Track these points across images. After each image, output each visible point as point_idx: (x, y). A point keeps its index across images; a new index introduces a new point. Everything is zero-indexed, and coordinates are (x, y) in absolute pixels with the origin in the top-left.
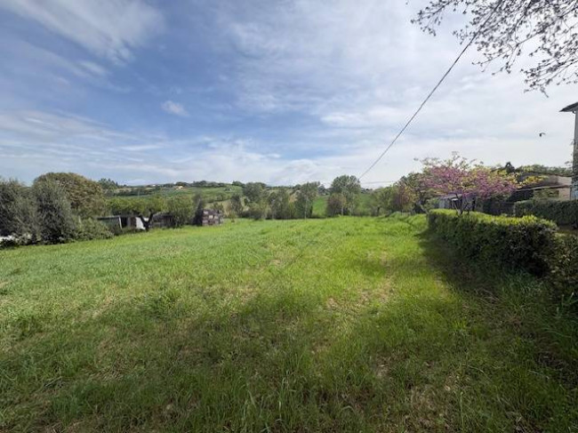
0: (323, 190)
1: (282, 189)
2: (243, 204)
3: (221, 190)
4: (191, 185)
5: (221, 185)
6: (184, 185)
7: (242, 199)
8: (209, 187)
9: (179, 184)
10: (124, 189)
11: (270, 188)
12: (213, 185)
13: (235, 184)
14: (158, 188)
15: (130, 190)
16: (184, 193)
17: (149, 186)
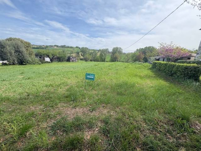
0: (109, 52)
1: (94, 51)
2: (80, 55)
3: (71, 49)
4: (60, 47)
5: (71, 47)
6: (57, 46)
7: (80, 53)
8: (67, 48)
9: (55, 46)
10: (34, 46)
11: (90, 50)
12: (68, 47)
13: (77, 47)
14: (47, 47)
15: (36, 47)
16: (57, 49)
17: (43, 46)
